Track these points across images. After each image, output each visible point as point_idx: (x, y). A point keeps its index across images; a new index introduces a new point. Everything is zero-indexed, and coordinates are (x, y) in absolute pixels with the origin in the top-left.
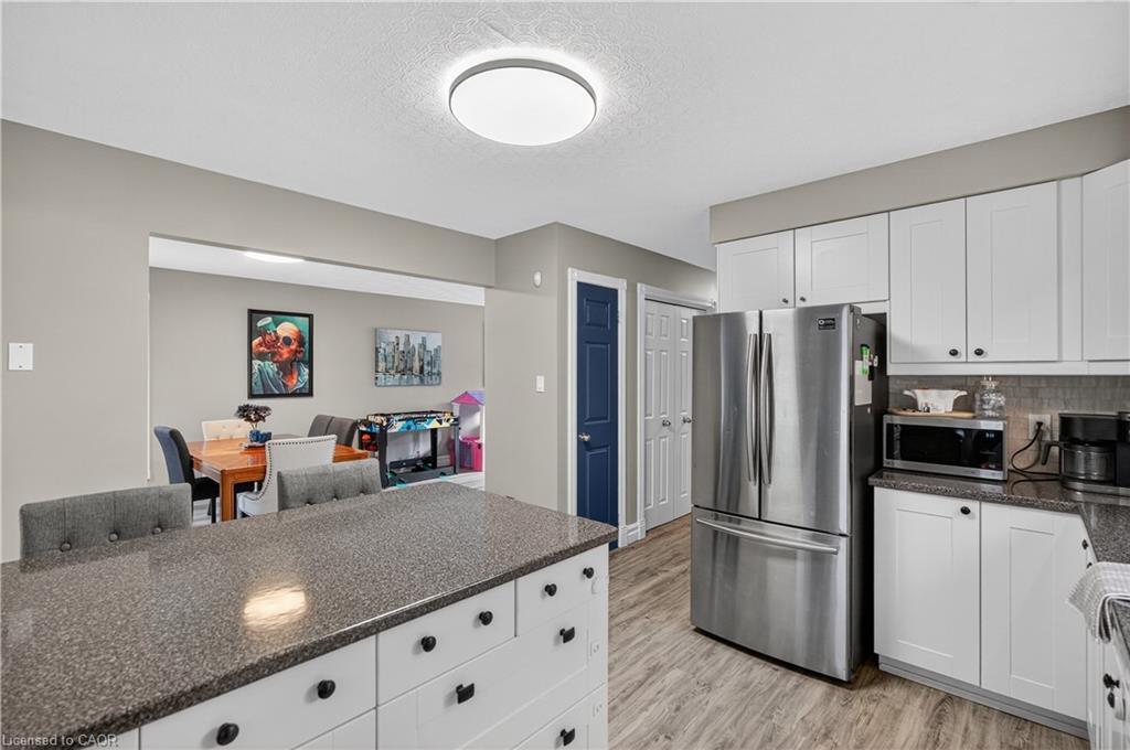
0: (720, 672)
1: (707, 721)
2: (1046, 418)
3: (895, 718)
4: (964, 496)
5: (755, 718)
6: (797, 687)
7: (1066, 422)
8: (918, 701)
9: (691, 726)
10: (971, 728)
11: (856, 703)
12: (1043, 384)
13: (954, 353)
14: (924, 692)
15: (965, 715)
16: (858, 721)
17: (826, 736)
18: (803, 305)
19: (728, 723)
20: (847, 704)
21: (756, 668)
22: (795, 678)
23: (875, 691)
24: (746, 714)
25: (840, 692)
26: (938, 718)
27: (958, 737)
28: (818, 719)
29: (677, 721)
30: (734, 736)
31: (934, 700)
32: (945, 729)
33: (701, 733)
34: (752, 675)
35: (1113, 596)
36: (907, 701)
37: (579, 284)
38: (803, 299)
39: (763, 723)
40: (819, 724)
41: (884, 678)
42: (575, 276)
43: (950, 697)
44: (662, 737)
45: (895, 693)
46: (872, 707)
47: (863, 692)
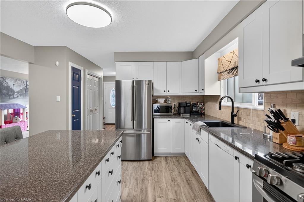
0: (127, 166)
1: (131, 176)
2: (175, 103)
3: (161, 162)
4: (169, 118)
5: (139, 171)
6: (143, 164)
7: (179, 104)
8: (162, 159)
9: (128, 178)
10: (171, 160)
11: (154, 163)
12: (175, 97)
13: (165, 91)
14: (162, 157)
15: (169, 158)
16: (156, 165)
17: (153, 169)
18: (137, 79)
19: (135, 175)
20: (153, 163)
21: (134, 163)
22: (142, 162)
23: (156, 160)
24: (137, 172)
25: (151, 162)
26: (166, 160)
27: (170, 162)
28: (150, 167)
29: (125, 179)
30: (137, 176)
31: (164, 158)
32: (168, 161)
33: (131, 179)
34: (134, 165)
35: (200, 125)
36: (161, 160)
37: (72, 67)
38: (137, 78)
39: (141, 172)
40: (150, 168)
41: (156, 157)
42: (71, 65)
43: (166, 156)
44: (123, 183)
45: (158, 159)
46: (157, 162)
47: (154, 160)
